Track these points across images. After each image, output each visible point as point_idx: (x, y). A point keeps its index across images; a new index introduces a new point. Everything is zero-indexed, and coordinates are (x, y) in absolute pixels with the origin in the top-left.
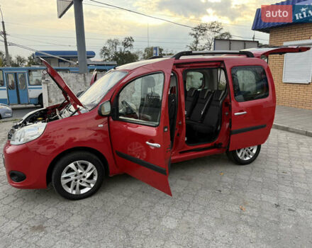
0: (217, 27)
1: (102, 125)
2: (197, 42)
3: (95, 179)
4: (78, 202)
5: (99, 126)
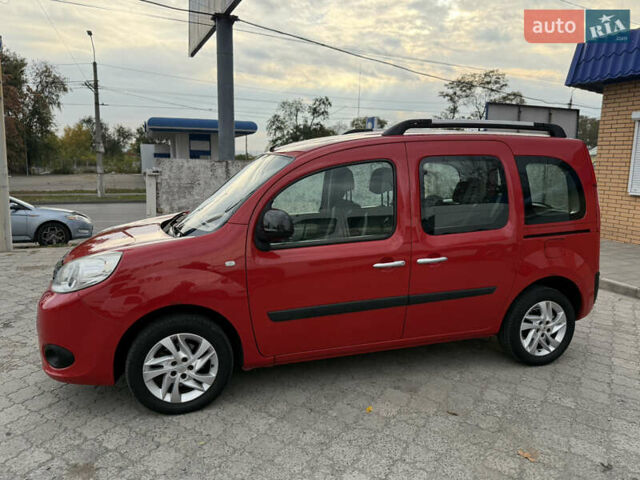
0: (496, 82)
1: (233, 263)
2: (454, 110)
3: (213, 373)
4: (175, 419)
5: (228, 264)
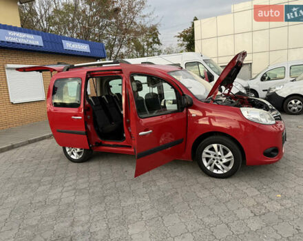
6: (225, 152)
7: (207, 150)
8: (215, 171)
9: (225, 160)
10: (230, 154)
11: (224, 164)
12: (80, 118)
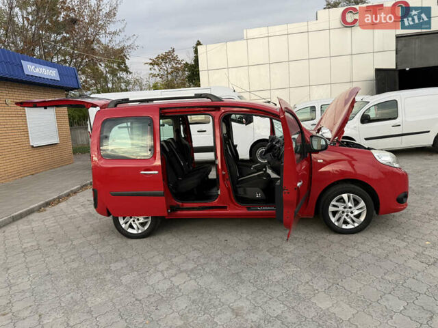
6: (356, 203)
7: (334, 202)
8: (344, 227)
9: (356, 212)
10: (362, 204)
11: (355, 216)
12: (157, 172)
